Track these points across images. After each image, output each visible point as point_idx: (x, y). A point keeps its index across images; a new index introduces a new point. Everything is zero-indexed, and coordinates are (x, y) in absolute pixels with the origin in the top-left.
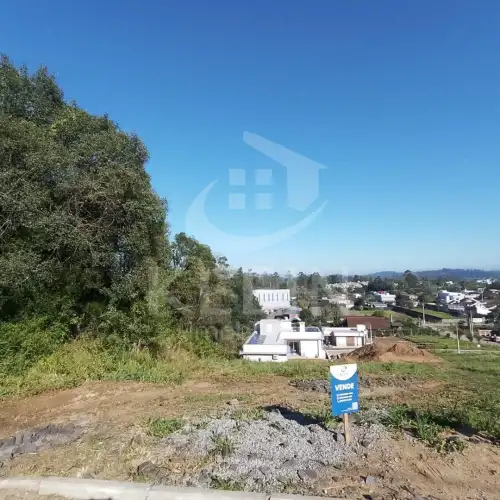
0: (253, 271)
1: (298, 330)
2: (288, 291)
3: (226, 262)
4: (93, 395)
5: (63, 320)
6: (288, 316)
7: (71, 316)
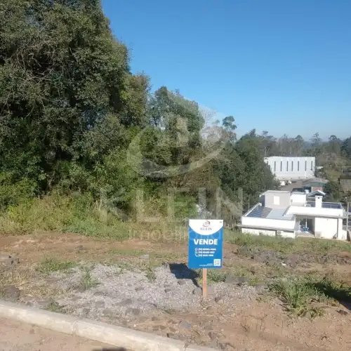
0: (268, 135)
1: (313, 205)
2: (313, 159)
3: (233, 123)
4: (33, 241)
5: (31, 176)
6: (309, 189)
7: (39, 173)
